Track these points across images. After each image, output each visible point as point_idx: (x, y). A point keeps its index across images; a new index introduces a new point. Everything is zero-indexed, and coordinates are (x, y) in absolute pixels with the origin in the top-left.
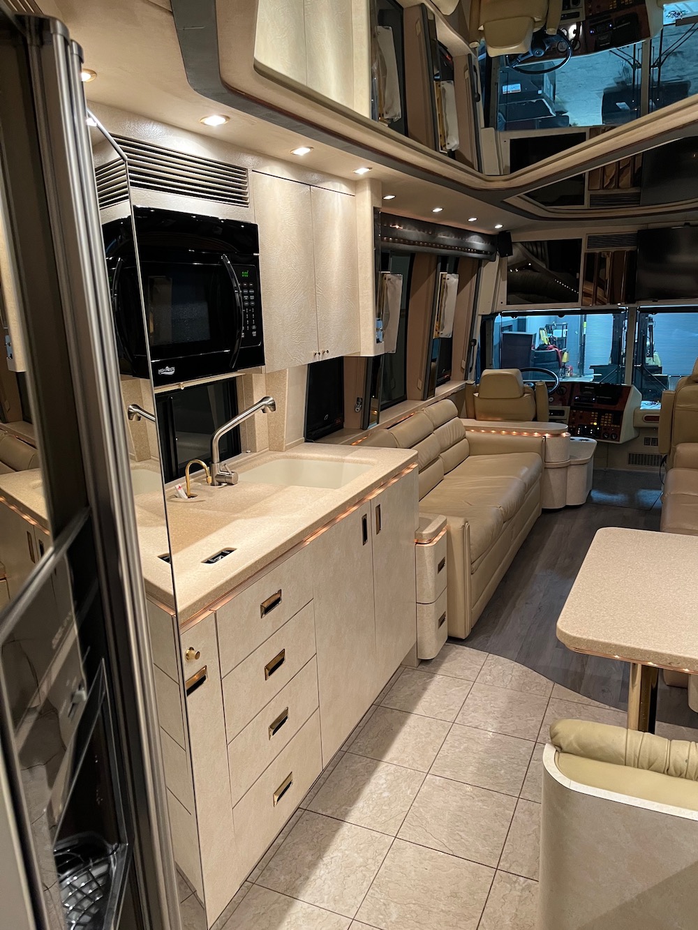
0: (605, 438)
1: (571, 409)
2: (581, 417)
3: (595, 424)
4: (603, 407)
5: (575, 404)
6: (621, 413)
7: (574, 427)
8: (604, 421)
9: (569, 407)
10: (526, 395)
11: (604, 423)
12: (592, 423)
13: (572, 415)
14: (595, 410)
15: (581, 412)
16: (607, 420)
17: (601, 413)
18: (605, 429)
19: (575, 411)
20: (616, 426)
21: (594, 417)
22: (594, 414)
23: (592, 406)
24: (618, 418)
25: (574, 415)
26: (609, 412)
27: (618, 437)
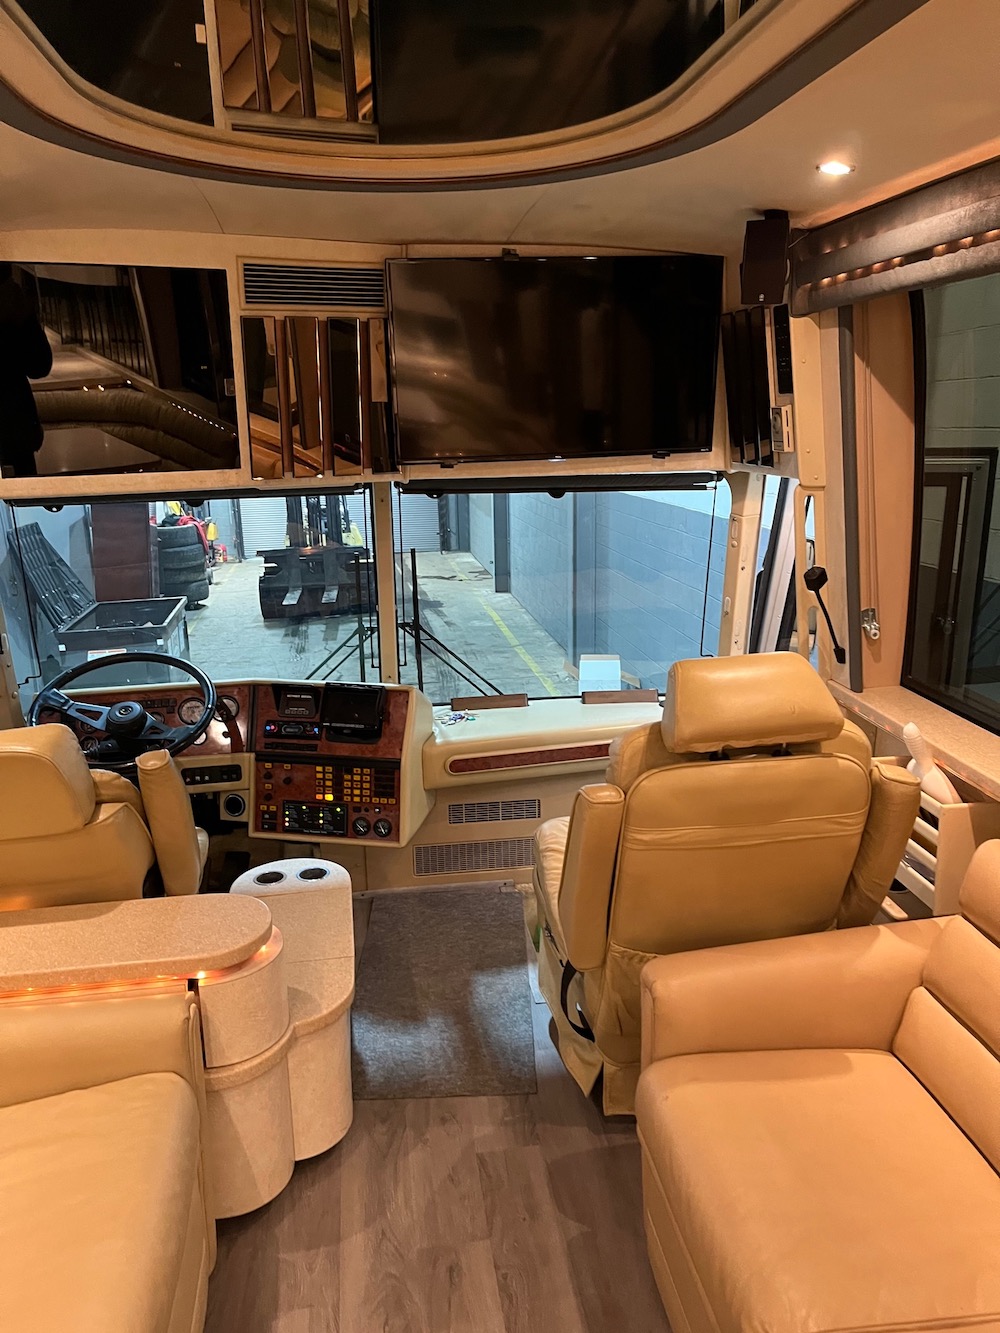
0: (357, 834)
1: (257, 759)
2: (288, 781)
3: (330, 797)
4: (344, 749)
5: (267, 746)
6: (396, 765)
7: (273, 808)
8: (352, 788)
9: (253, 755)
10: (106, 811)
11: (352, 795)
12: (319, 797)
13: (263, 776)
14: (324, 761)
15: (287, 766)
16: (358, 785)
17: (343, 766)
18: (357, 810)
19: (268, 765)
20: (384, 801)
21: (324, 779)
22: (324, 772)
23: (315, 747)
24: (387, 778)
25: (269, 776)
26: (362, 763)
27: (393, 831)
